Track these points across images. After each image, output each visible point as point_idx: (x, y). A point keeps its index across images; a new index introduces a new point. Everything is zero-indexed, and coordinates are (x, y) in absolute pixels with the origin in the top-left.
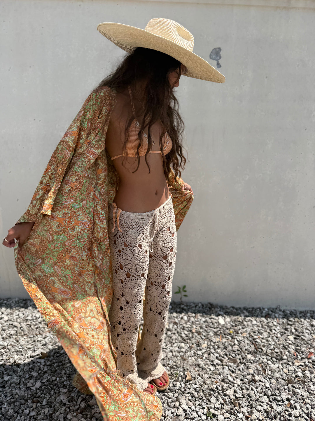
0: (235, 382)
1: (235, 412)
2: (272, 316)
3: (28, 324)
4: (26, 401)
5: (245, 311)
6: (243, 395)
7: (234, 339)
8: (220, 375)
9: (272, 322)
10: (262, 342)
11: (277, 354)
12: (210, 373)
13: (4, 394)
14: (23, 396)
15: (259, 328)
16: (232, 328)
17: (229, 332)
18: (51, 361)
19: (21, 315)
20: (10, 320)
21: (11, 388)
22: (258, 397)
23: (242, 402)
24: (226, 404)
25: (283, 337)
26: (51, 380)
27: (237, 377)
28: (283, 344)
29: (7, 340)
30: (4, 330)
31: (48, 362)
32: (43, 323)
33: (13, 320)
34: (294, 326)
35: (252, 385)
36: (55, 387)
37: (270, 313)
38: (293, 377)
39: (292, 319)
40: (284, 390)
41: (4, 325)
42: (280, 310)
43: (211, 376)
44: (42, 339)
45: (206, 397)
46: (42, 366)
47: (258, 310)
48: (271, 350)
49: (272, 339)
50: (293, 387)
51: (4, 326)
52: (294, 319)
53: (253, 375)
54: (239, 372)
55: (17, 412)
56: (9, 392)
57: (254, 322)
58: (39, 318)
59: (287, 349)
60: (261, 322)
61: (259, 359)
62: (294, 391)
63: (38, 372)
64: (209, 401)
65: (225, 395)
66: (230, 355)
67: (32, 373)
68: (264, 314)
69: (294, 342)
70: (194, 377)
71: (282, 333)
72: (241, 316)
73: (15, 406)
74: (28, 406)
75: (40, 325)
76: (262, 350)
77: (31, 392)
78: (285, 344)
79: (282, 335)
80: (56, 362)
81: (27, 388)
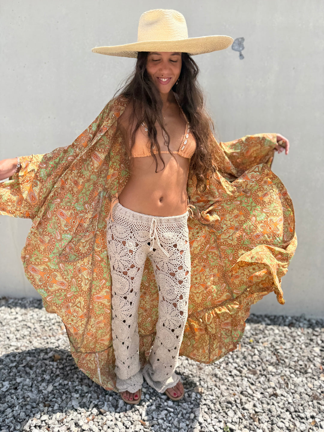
0: (254, 395)
1: (254, 428)
2: (296, 325)
3: (42, 326)
4: (38, 404)
5: (266, 319)
6: (263, 410)
7: (254, 348)
8: (238, 386)
9: (296, 332)
10: (285, 353)
11: (301, 367)
12: (228, 384)
13: (16, 396)
14: (35, 399)
15: (282, 338)
16: (252, 336)
17: (249, 341)
18: (63, 365)
19: (35, 316)
20: (24, 321)
21: (23, 390)
22: (279, 413)
23: (261, 417)
24: (245, 418)
25: (308, 348)
26: (63, 384)
27: (257, 389)
28: (308, 357)
29: (21, 341)
30: (18, 331)
31: (60, 365)
32: (56, 324)
33: (27, 320)
34: (320, 337)
35: (273, 399)
36: (67, 391)
37: (294, 321)
38: (318, 393)
39: (318, 329)
40: (308, 406)
41: (18, 325)
42: (305, 319)
43: (229, 387)
44: (55, 341)
45: (223, 410)
46: (54, 369)
47: (281, 318)
48: (295, 362)
49: (296, 350)
50: (319, 403)
51: (18, 327)
52: (320, 329)
53: (274, 388)
54: (259, 385)
55: (28, 415)
56: (21, 395)
57: (277, 331)
58: (53, 319)
59: (312, 362)
60: (283, 331)
61: (282, 371)
62: (319, 408)
63: (50, 375)
64: (226, 414)
65: (244, 409)
66: (249, 365)
67: (45, 376)
68: (287, 323)
69: (320, 354)
70: (210, 387)
71: (306, 345)
72: (262, 324)
73: (27, 409)
74: (40, 410)
75: (53, 326)
76: (285, 362)
77: (43, 395)
78: (310, 357)
79: (306, 347)
80: (69, 366)
81: (39, 391)
